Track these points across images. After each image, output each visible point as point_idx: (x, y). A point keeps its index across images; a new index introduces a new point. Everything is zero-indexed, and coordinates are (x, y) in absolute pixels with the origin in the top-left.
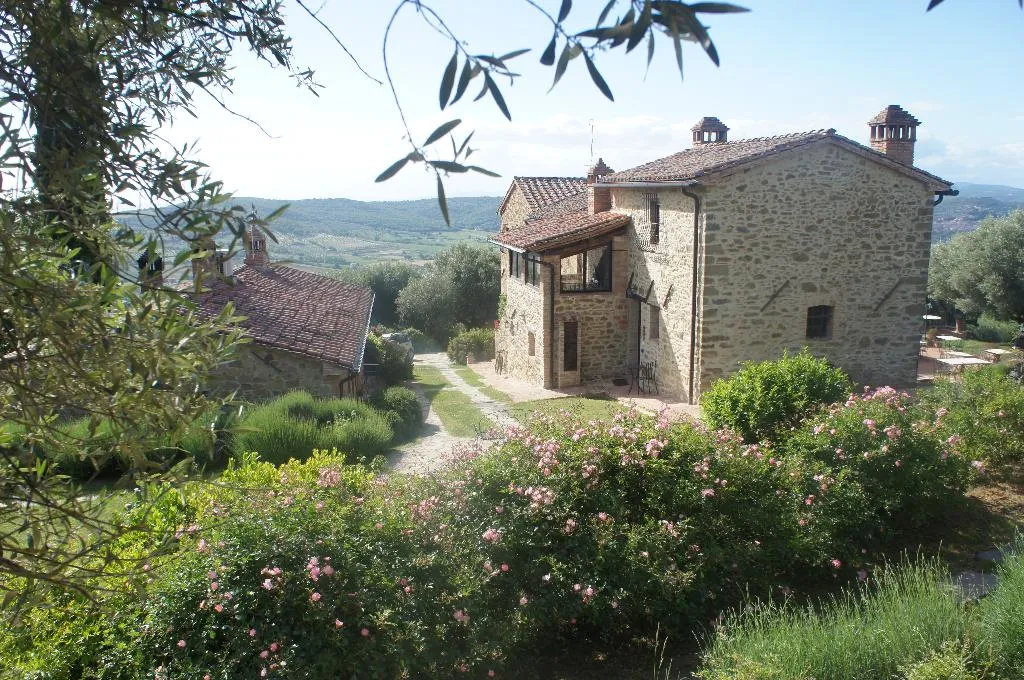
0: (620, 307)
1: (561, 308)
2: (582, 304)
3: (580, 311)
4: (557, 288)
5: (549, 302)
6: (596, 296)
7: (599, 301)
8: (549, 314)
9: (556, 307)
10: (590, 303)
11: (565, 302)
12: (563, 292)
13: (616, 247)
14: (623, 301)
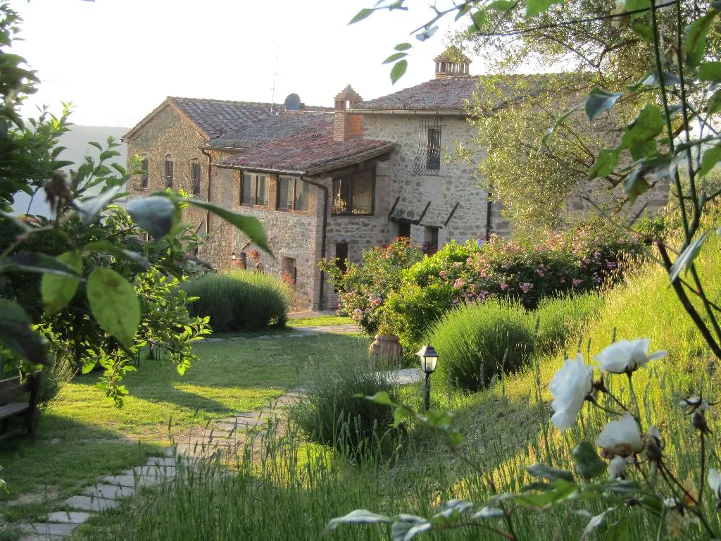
0: (382, 231)
1: (331, 231)
2: (350, 226)
3: (349, 234)
4: (329, 211)
5: (321, 224)
6: (361, 220)
7: (366, 225)
8: (321, 235)
9: (327, 229)
10: (357, 226)
11: (336, 224)
12: (334, 215)
13: (379, 172)
14: (385, 225)
